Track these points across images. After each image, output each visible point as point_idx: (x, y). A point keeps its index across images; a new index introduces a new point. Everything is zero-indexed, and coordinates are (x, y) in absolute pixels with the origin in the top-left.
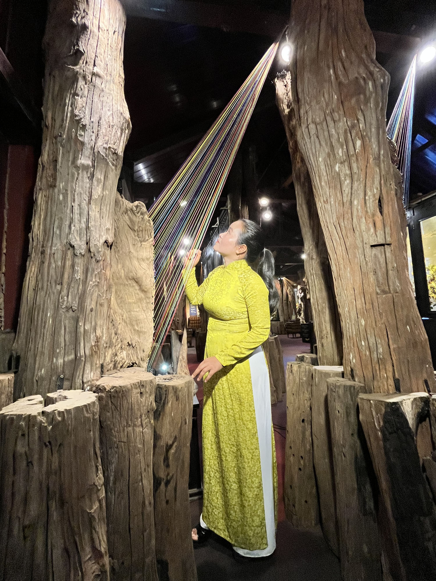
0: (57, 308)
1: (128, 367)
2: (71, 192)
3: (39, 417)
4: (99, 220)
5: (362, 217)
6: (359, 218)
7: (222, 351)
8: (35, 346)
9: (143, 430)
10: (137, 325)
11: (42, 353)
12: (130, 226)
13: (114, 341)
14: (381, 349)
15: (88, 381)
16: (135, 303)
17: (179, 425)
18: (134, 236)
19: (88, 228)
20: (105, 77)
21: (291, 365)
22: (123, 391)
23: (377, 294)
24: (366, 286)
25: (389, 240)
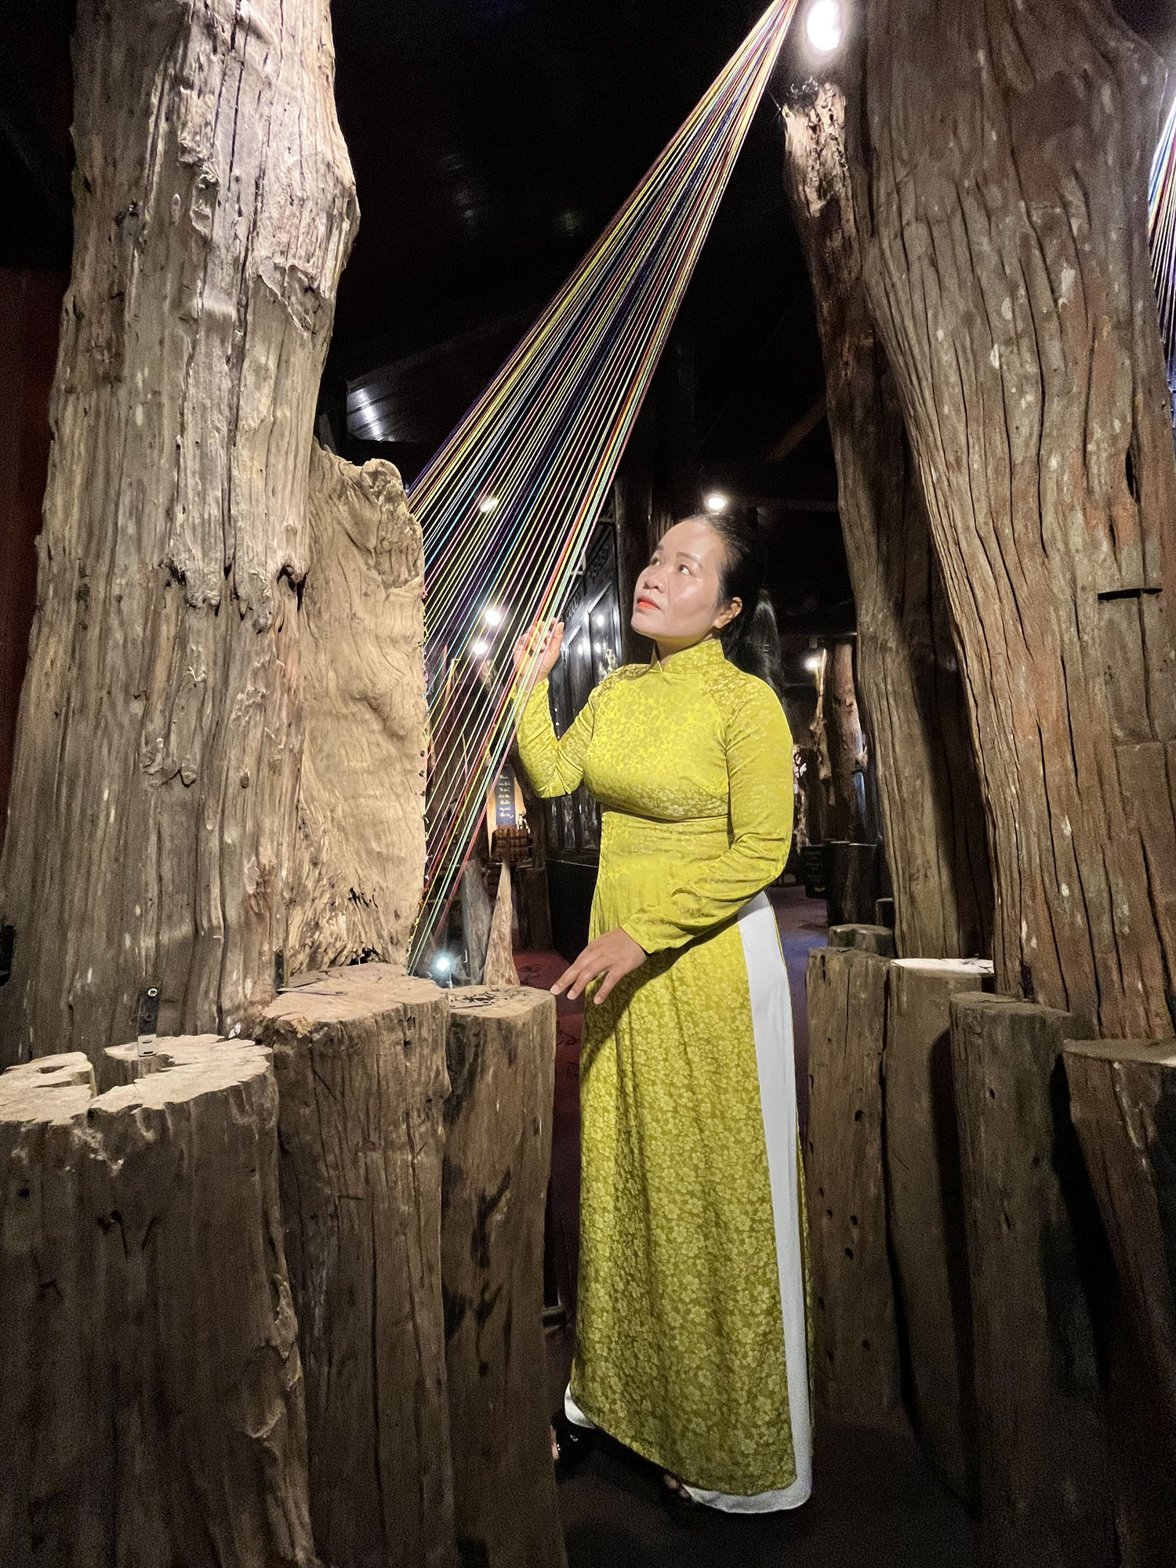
0: (131, 776)
1: (354, 962)
2: (172, 398)
3: (77, 1132)
4: (263, 500)
5: (1072, 508)
6: (1064, 511)
7: (643, 911)
8: (62, 897)
9: (413, 1158)
10: (378, 837)
11: (85, 919)
12: (353, 536)
13: (310, 884)
14: (1126, 908)
15: (238, 1008)
16: (369, 772)
17: (518, 1139)
18: (364, 568)
19: (227, 520)
20: (276, 40)
21: (823, 957)
22: (350, 1038)
23: (1116, 741)
24: (1079, 718)
25: (1155, 576)
